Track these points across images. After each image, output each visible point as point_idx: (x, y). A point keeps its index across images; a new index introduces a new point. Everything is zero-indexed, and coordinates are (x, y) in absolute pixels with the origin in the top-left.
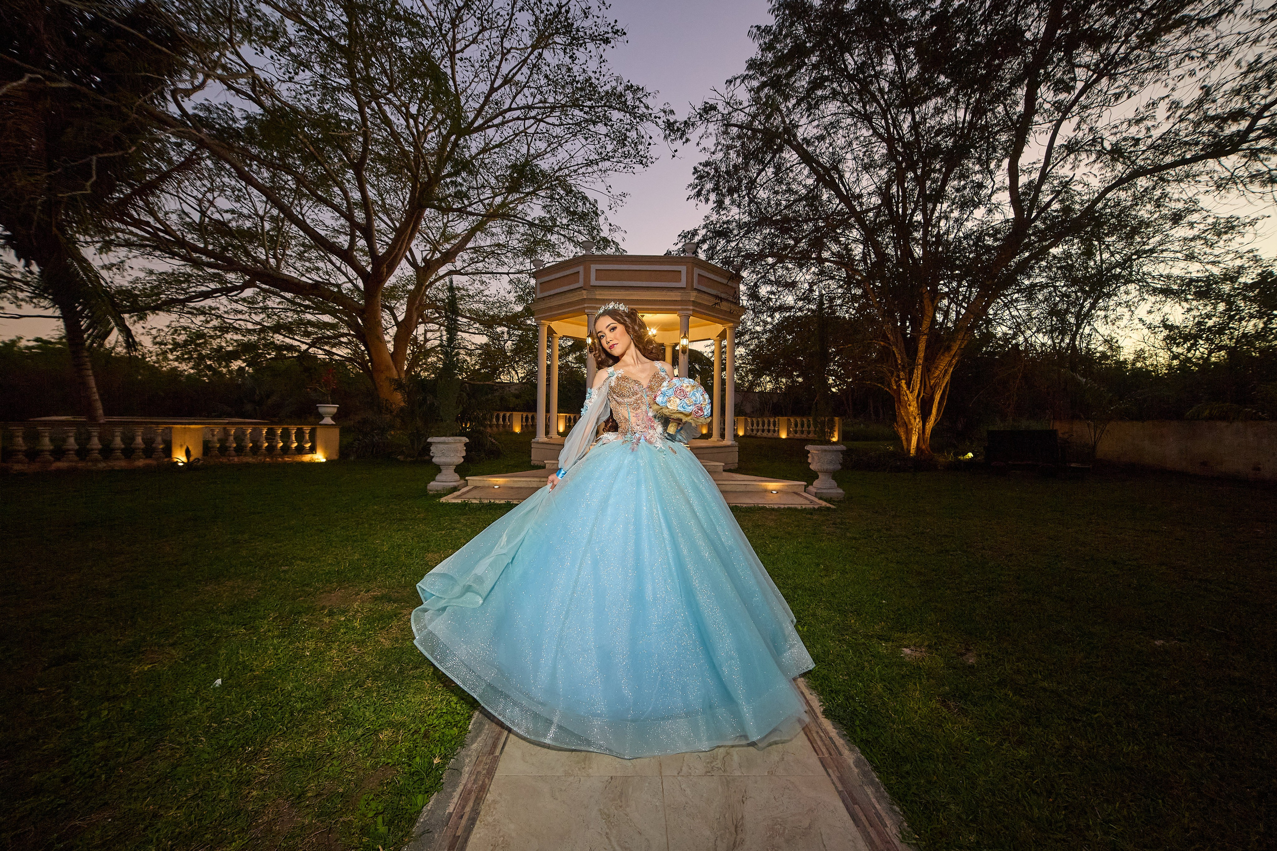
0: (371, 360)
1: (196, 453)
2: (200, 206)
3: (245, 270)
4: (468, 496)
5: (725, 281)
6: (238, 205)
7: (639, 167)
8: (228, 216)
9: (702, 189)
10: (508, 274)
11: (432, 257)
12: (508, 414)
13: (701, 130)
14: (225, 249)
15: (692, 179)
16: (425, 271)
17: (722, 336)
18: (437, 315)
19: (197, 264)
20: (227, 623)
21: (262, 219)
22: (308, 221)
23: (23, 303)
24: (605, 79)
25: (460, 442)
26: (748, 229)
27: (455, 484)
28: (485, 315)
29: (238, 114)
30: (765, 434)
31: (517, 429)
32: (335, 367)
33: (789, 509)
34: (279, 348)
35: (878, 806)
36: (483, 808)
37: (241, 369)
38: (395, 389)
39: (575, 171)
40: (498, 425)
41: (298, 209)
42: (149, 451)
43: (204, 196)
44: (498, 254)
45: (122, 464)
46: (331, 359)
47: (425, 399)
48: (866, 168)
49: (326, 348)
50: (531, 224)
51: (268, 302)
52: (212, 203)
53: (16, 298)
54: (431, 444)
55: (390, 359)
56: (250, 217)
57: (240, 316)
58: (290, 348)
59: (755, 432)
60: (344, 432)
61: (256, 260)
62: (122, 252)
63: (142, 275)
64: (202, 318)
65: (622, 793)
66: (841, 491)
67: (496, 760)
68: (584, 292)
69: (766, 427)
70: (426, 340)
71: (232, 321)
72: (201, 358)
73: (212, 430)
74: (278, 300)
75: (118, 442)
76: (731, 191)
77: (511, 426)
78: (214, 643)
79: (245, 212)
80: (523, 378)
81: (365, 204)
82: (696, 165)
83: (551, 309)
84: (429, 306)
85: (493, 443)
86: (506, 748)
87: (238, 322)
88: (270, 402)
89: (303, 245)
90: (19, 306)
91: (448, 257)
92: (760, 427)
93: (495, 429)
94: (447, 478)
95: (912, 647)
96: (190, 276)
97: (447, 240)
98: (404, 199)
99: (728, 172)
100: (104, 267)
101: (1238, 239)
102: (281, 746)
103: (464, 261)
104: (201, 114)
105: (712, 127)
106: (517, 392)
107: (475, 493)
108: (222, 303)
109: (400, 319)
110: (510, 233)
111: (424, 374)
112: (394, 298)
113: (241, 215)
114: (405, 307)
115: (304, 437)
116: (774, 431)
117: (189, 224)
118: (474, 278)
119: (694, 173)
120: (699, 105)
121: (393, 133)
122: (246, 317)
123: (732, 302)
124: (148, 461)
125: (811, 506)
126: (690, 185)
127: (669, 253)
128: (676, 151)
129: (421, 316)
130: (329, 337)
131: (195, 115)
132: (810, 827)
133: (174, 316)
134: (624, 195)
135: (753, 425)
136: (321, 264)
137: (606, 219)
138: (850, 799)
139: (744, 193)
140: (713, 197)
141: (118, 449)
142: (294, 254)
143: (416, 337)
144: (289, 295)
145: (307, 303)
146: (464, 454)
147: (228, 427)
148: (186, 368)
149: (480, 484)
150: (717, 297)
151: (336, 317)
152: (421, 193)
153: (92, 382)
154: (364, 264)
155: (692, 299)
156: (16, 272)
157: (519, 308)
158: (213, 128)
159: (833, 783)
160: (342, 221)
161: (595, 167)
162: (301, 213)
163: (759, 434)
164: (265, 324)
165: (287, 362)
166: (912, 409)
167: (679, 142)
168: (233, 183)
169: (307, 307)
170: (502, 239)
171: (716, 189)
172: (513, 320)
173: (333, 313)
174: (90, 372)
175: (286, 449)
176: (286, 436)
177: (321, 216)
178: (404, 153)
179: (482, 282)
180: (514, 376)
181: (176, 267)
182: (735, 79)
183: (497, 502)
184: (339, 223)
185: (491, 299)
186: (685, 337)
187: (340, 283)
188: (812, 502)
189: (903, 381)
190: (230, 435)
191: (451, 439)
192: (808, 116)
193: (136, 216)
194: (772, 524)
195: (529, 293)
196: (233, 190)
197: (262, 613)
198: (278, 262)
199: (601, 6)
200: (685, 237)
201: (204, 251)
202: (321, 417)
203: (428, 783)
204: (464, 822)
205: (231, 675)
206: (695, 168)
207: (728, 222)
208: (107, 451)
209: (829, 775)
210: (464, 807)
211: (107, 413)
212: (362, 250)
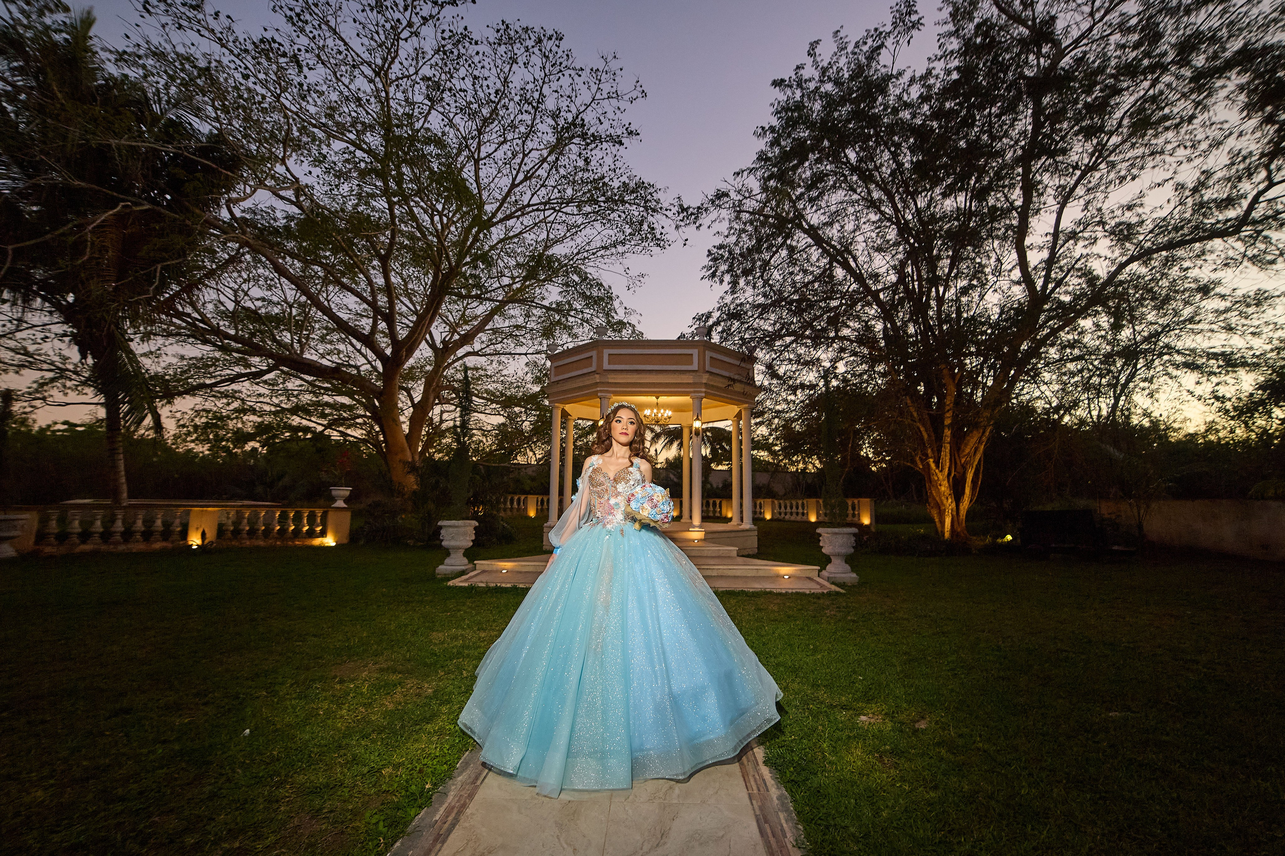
0: (385, 441)
1: (211, 536)
2: (235, 296)
3: (269, 355)
4: (474, 580)
5: (738, 363)
6: (269, 293)
7: (656, 250)
8: (259, 304)
9: (716, 271)
10: (526, 354)
11: (451, 338)
12: (523, 497)
13: (714, 214)
14: (253, 335)
15: (706, 261)
16: (443, 352)
17: (739, 416)
18: (454, 395)
19: (224, 349)
20: (251, 687)
21: (291, 307)
22: (333, 306)
23: (69, 391)
24: (621, 171)
25: (470, 525)
26: (763, 309)
27: (463, 568)
28: (502, 394)
29: (279, 215)
30: (793, 518)
31: (532, 514)
32: (348, 448)
33: (797, 593)
34: (296, 429)
35: (785, 825)
36: (462, 818)
37: (254, 450)
38: (409, 473)
39: (594, 254)
40: (512, 509)
41: (325, 295)
42: (166, 533)
43: (240, 286)
44: (516, 335)
45: (138, 546)
46: (345, 441)
47: (437, 482)
48: (879, 249)
49: (341, 429)
50: (548, 309)
51: (287, 384)
52: (246, 294)
53: (64, 386)
54: (441, 527)
55: (405, 441)
56: (278, 303)
57: (261, 399)
58: (306, 430)
59: (783, 515)
60: (355, 515)
61: (280, 344)
62: (160, 340)
63: (174, 361)
64: (225, 401)
65: (575, 812)
66: (854, 575)
67: (477, 787)
68: (597, 376)
69: (794, 510)
70: (442, 421)
71: (252, 404)
72: (219, 439)
73: (228, 513)
74: (299, 382)
75: (139, 525)
76: (746, 273)
77: (526, 509)
78: (241, 704)
79: (275, 299)
80: (540, 459)
81: (389, 289)
82: (710, 248)
83: (565, 392)
84: (446, 388)
85: (504, 527)
86: (486, 780)
87: (259, 404)
88: (280, 484)
89: (326, 328)
90: (66, 394)
91: (467, 339)
92: (788, 510)
93: (509, 513)
94: (456, 562)
95: (871, 715)
96: (218, 360)
97: (466, 322)
98: (426, 284)
99: (741, 255)
100: (144, 355)
101: (1270, 312)
102: (301, 778)
103: (483, 342)
104: (248, 216)
105: (724, 213)
106: (534, 474)
107: (484, 578)
108: (244, 387)
109: (416, 400)
110: (528, 316)
111: (437, 456)
112: (413, 379)
113: (270, 302)
114: (422, 388)
115: (315, 520)
116: (803, 514)
117: (223, 312)
118: (493, 358)
119: (708, 256)
120: (711, 193)
121: (419, 227)
122: (267, 400)
123: (746, 383)
124: (164, 544)
125: (820, 591)
126: (704, 267)
127: (682, 336)
128: (687, 240)
129: (438, 397)
130: (345, 419)
131: (243, 218)
132: (723, 836)
133: (198, 400)
134: (642, 276)
135: (780, 507)
136: (341, 347)
137: (621, 303)
138: (763, 820)
139: (758, 274)
140: (727, 278)
141: (138, 532)
142: (316, 337)
143: (431, 419)
144: (310, 378)
145: (326, 385)
146: (473, 538)
147: (243, 510)
148: (203, 449)
149: (486, 568)
150: (730, 379)
151: (354, 399)
152: (443, 281)
153: (121, 465)
154: (383, 345)
155: (704, 381)
156: (70, 363)
157: (536, 388)
158: (256, 227)
159: (754, 810)
160: (365, 306)
161: (613, 250)
162: (326, 299)
163: (787, 517)
164: (283, 405)
165: (302, 444)
166: (943, 489)
167: (693, 227)
168: (267, 273)
169: (326, 389)
170: (520, 321)
171: (730, 270)
172: (530, 400)
173: (350, 395)
174: (121, 456)
175: (297, 533)
176: (298, 519)
177: (345, 301)
178: (430, 245)
179: (499, 363)
180: (530, 457)
181: (205, 353)
182: (743, 172)
183: (504, 585)
184: (362, 307)
185: (509, 379)
186: (697, 419)
187: (359, 364)
188: (822, 586)
189: (931, 460)
190: (244, 518)
191: (460, 522)
192: (812, 207)
193: (180, 309)
194: (776, 608)
195: (546, 375)
196: (266, 279)
197: (280, 680)
198: (302, 346)
199: (617, 111)
200: (699, 319)
201: (235, 338)
202: (334, 500)
203: (420, 801)
204: (446, 825)
205: (256, 729)
206: (709, 251)
207: (741, 304)
208: (128, 535)
209: (752, 804)
210: (447, 817)
211: (131, 496)
212: (383, 332)
